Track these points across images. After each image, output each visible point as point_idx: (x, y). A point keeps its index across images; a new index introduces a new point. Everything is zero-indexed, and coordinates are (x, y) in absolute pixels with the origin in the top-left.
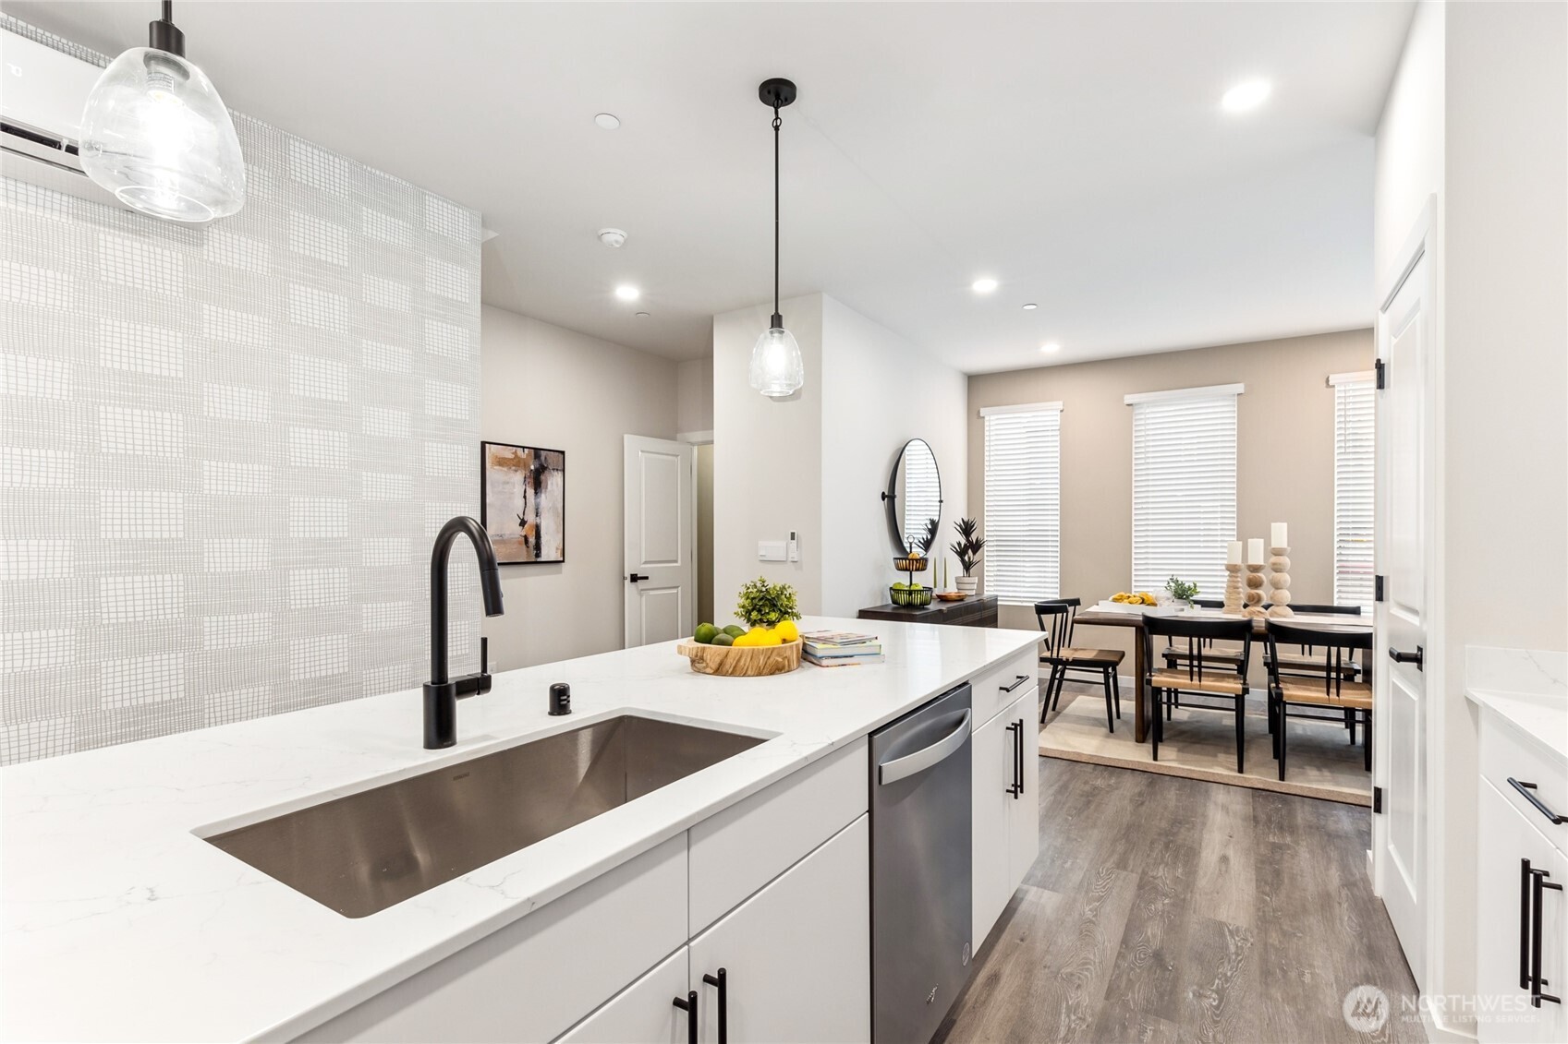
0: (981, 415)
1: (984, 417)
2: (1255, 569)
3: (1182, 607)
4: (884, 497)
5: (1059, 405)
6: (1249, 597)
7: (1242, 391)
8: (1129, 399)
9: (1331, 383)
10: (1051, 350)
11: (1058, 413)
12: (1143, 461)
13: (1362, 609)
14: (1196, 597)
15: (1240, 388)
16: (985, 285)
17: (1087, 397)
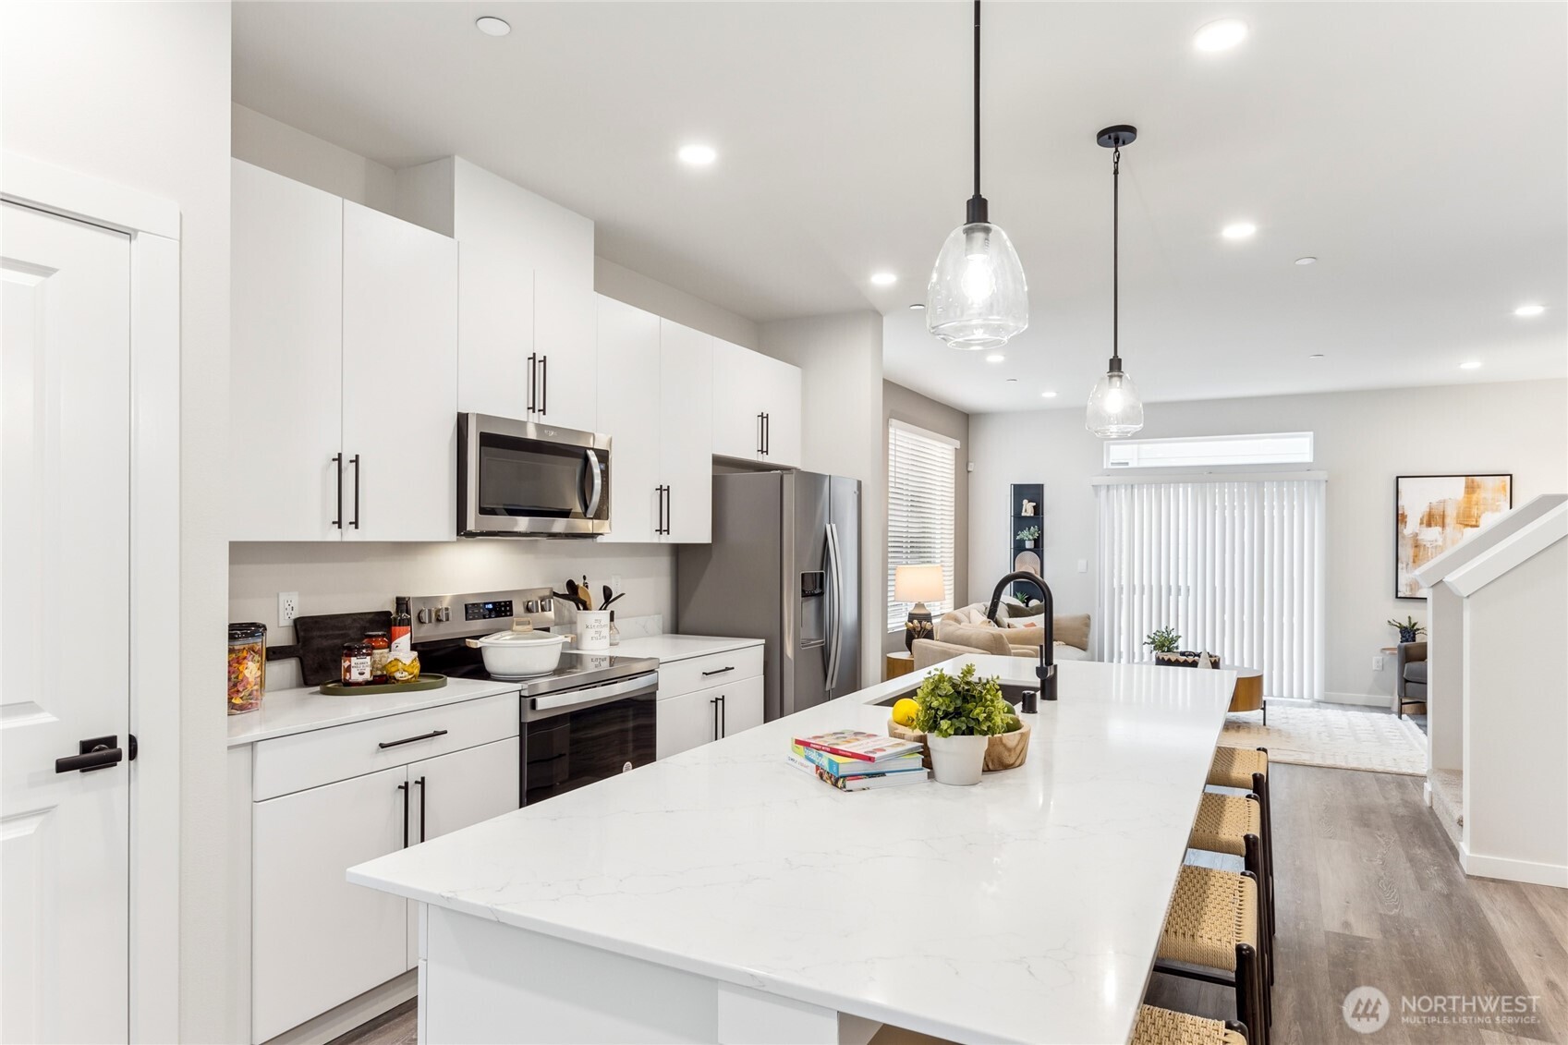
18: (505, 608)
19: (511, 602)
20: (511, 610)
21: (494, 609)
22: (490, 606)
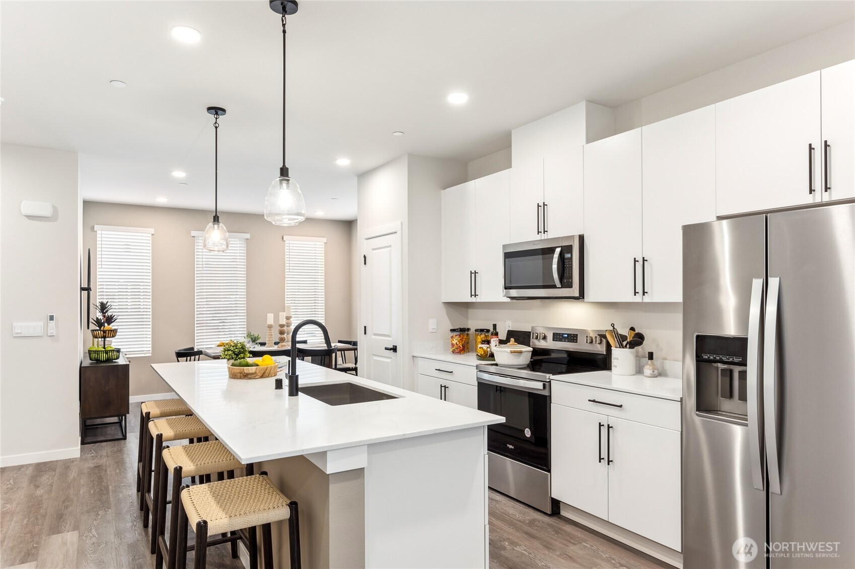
0: (95, 229)
1: (96, 231)
2: (282, 326)
3: (254, 346)
4: (82, 289)
5: (152, 231)
6: (281, 339)
7: (249, 237)
8: (193, 233)
9: (284, 239)
10: (162, 200)
11: (150, 235)
12: (201, 269)
13: (308, 341)
14: (258, 341)
15: (248, 236)
16: (179, 174)
17: (171, 228)
18: (574, 338)
19: (577, 335)
20: (577, 340)
21: (568, 337)
22: (566, 336)
